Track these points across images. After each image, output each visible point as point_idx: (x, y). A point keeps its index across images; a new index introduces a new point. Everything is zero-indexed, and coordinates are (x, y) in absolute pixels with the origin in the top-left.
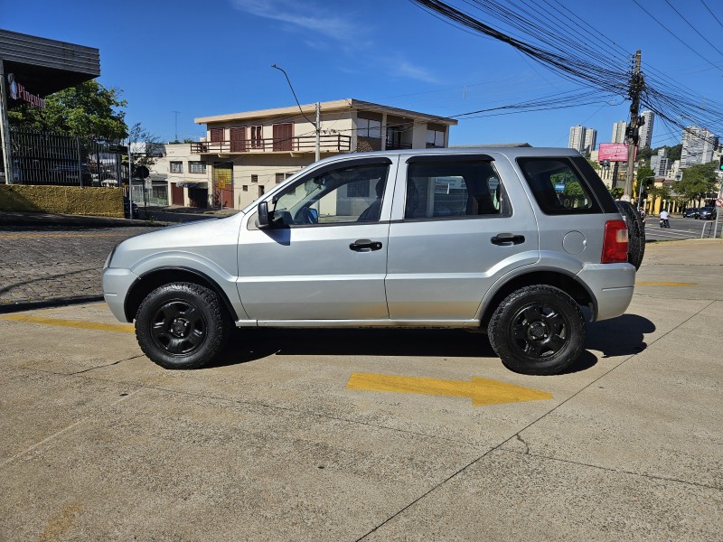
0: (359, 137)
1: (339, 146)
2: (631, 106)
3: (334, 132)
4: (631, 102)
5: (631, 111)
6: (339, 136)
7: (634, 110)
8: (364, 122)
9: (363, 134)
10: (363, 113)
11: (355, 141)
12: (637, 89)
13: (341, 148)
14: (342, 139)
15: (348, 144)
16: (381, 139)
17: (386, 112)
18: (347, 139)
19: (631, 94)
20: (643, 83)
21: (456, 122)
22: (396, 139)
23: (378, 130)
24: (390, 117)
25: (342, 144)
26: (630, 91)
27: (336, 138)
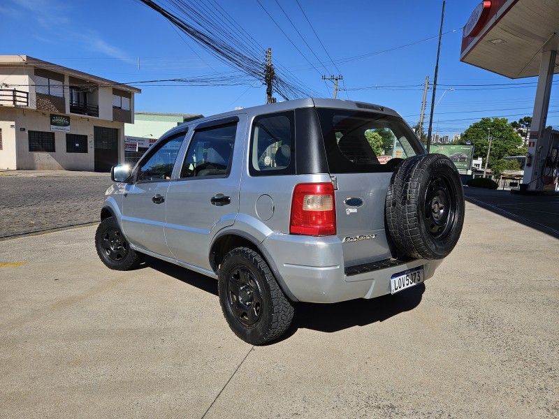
0: (37, 94)
1: (15, 101)
2: (267, 90)
3: (6, 86)
4: (266, 87)
5: (268, 93)
6: (14, 91)
7: (269, 93)
8: (44, 81)
9: (43, 91)
10: (40, 71)
11: (33, 97)
12: (270, 77)
13: (18, 103)
14: (18, 94)
15: (25, 100)
16: (63, 99)
17: (67, 74)
18: (25, 95)
19: (267, 80)
20: (274, 73)
21: (139, 91)
22: (82, 100)
23: (59, 90)
24: (72, 79)
25: (18, 99)
26: (265, 78)
27: (11, 93)
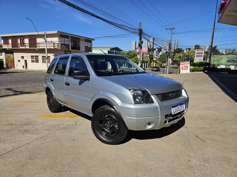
0: (61, 44)
1: (54, 47)
3: (52, 42)
4: (139, 37)
6: (54, 43)
7: (140, 39)
8: (63, 39)
9: (63, 43)
10: (62, 35)
11: (60, 45)
12: (141, 33)
13: (55, 47)
14: (55, 44)
15: (57, 46)
16: (69, 45)
17: (70, 36)
18: (57, 44)
19: (139, 35)
20: (142, 31)
21: (94, 39)
22: (75, 45)
23: (68, 42)
25: (55, 46)
26: (139, 34)
27: (53, 44)
